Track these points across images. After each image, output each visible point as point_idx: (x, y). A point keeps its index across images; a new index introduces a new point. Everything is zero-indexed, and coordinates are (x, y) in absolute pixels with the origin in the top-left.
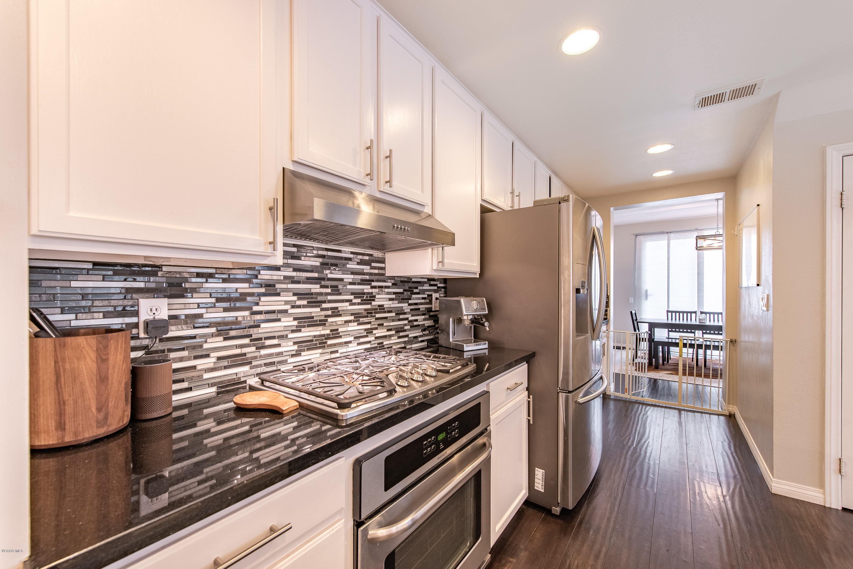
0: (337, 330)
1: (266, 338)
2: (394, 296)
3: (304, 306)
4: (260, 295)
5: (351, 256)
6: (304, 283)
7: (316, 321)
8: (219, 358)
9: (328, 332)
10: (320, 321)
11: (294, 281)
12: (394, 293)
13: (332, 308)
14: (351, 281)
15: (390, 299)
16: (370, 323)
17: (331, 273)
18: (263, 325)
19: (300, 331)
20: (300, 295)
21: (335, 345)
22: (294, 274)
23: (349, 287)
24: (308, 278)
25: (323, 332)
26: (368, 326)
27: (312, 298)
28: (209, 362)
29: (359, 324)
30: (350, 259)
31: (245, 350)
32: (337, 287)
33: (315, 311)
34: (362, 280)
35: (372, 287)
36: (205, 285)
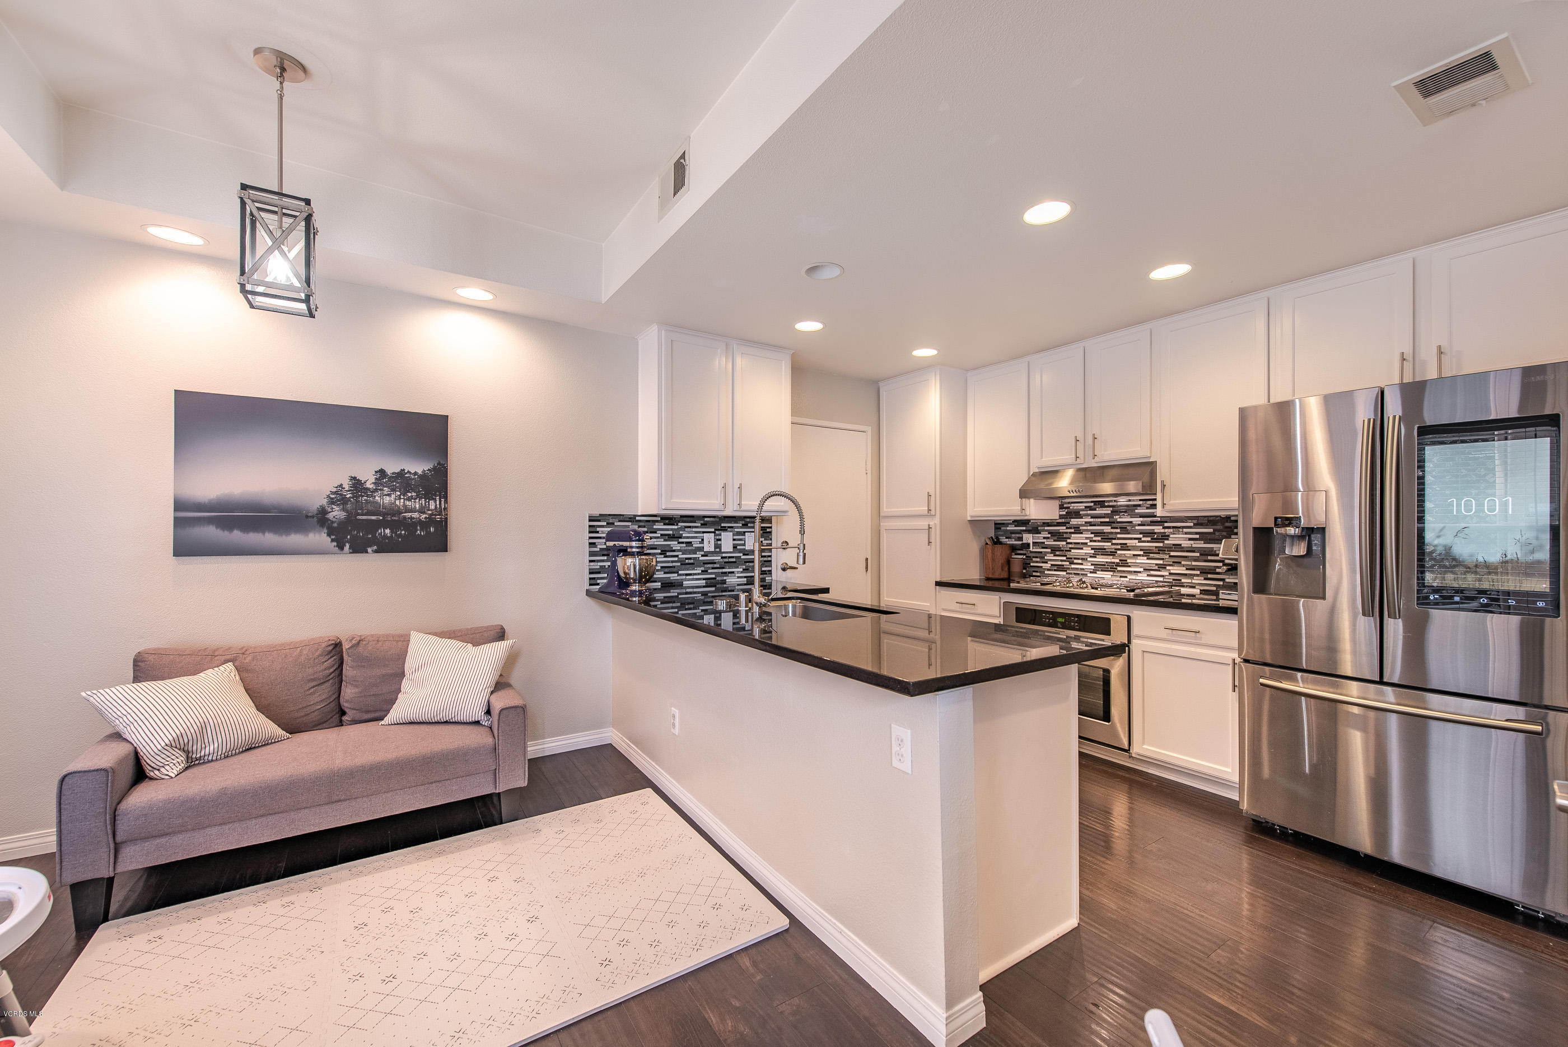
0: (1126, 560)
1: (1075, 559)
2: (1197, 536)
3: (1099, 541)
4: (1071, 533)
5: (1141, 502)
6: (1098, 525)
7: (1108, 552)
8: (1052, 565)
9: (1118, 561)
10: (1111, 552)
11: (1091, 524)
12: (1196, 533)
13: (1121, 544)
14: (1140, 523)
15: (1190, 539)
16: (1162, 559)
17: (1120, 518)
18: (1073, 551)
19: (1096, 557)
20: (1096, 533)
21: (1124, 571)
22: (1092, 520)
23: (1137, 528)
24: (1101, 522)
25: (1113, 560)
26: (1161, 562)
27: (1104, 536)
28: (1048, 566)
29: (1148, 559)
30: (1139, 506)
31: (1064, 563)
32: (1126, 528)
33: (1107, 545)
34: (1151, 522)
35: (1164, 528)
36: (1046, 528)
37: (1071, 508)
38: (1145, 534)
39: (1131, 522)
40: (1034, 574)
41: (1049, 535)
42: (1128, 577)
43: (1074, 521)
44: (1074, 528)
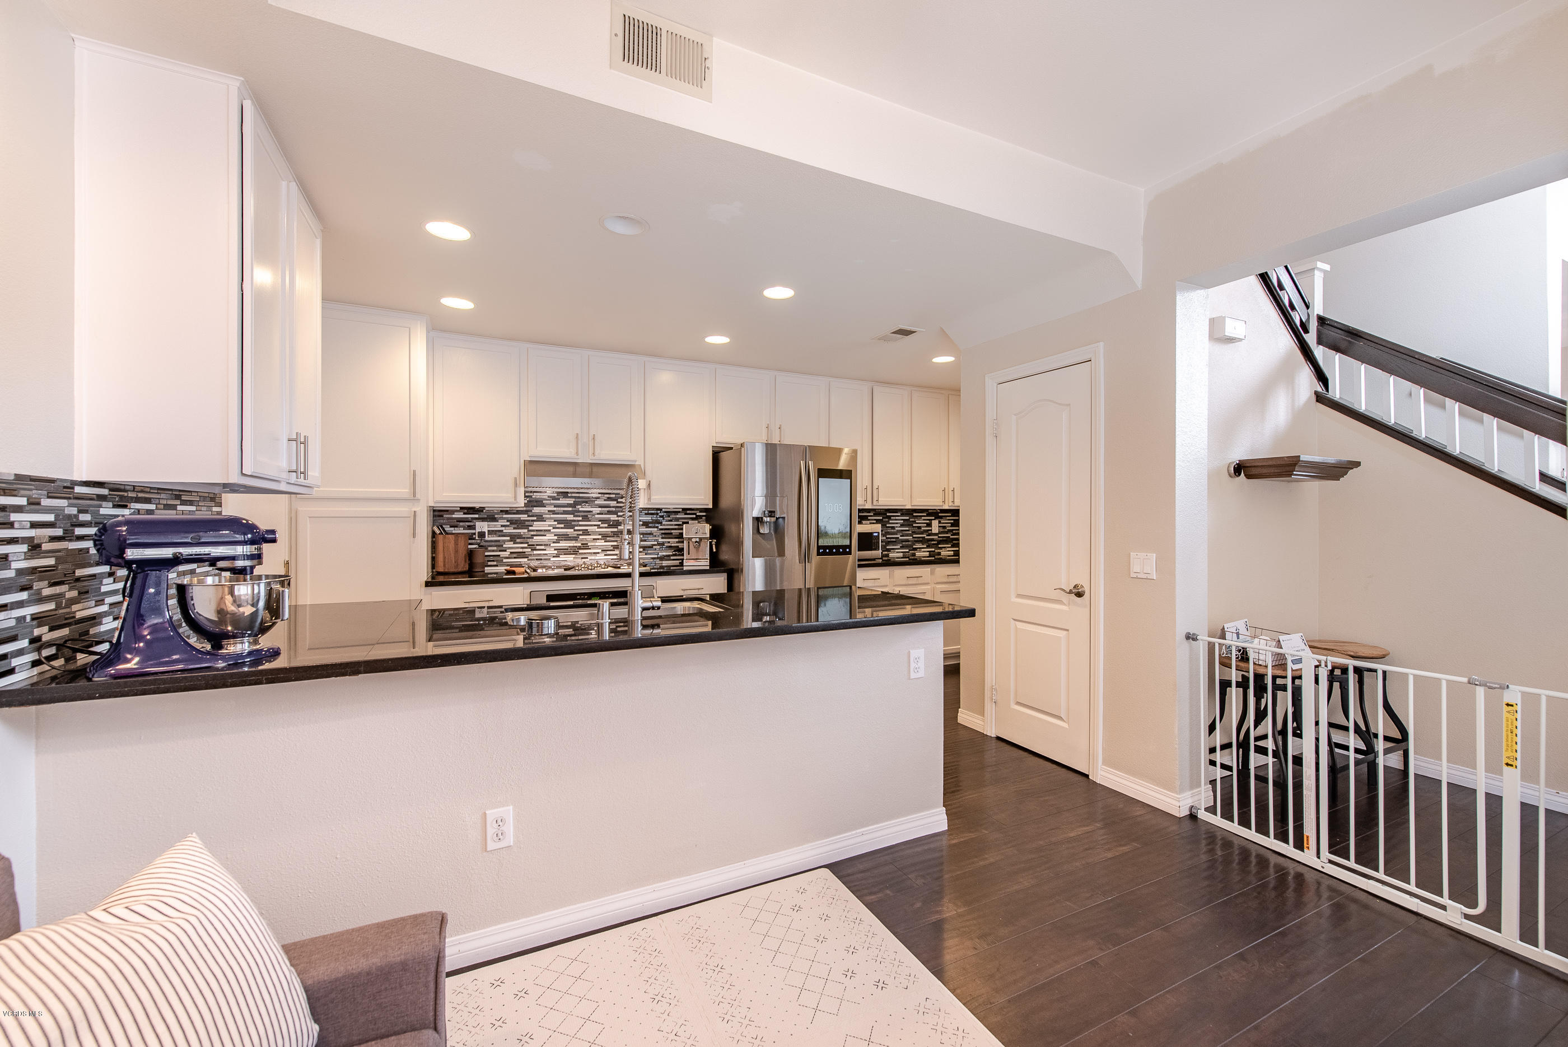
0: (587, 544)
1: (537, 545)
3: (561, 528)
4: (534, 521)
5: (600, 495)
6: (561, 514)
7: (570, 537)
8: (511, 553)
9: (580, 545)
10: (573, 537)
11: (554, 512)
13: (582, 530)
14: (599, 512)
17: (582, 507)
18: (535, 538)
19: (559, 543)
20: (559, 522)
21: (585, 554)
22: (555, 509)
23: (596, 516)
24: (564, 511)
25: (575, 545)
27: (567, 523)
28: (507, 554)
29: (605, 542)
31: (525, 550)
32: (587, 516)
33: (569, 531)
34: (608, 511)
35: (618, 516)
36: (505, 516)
37: (533, 497)
38: (603, 521)
39: (591, 512)
40: (489, 563)
41: (508, 523)
42: (589, 558)
43: (536, 510)
44: (536, 516)
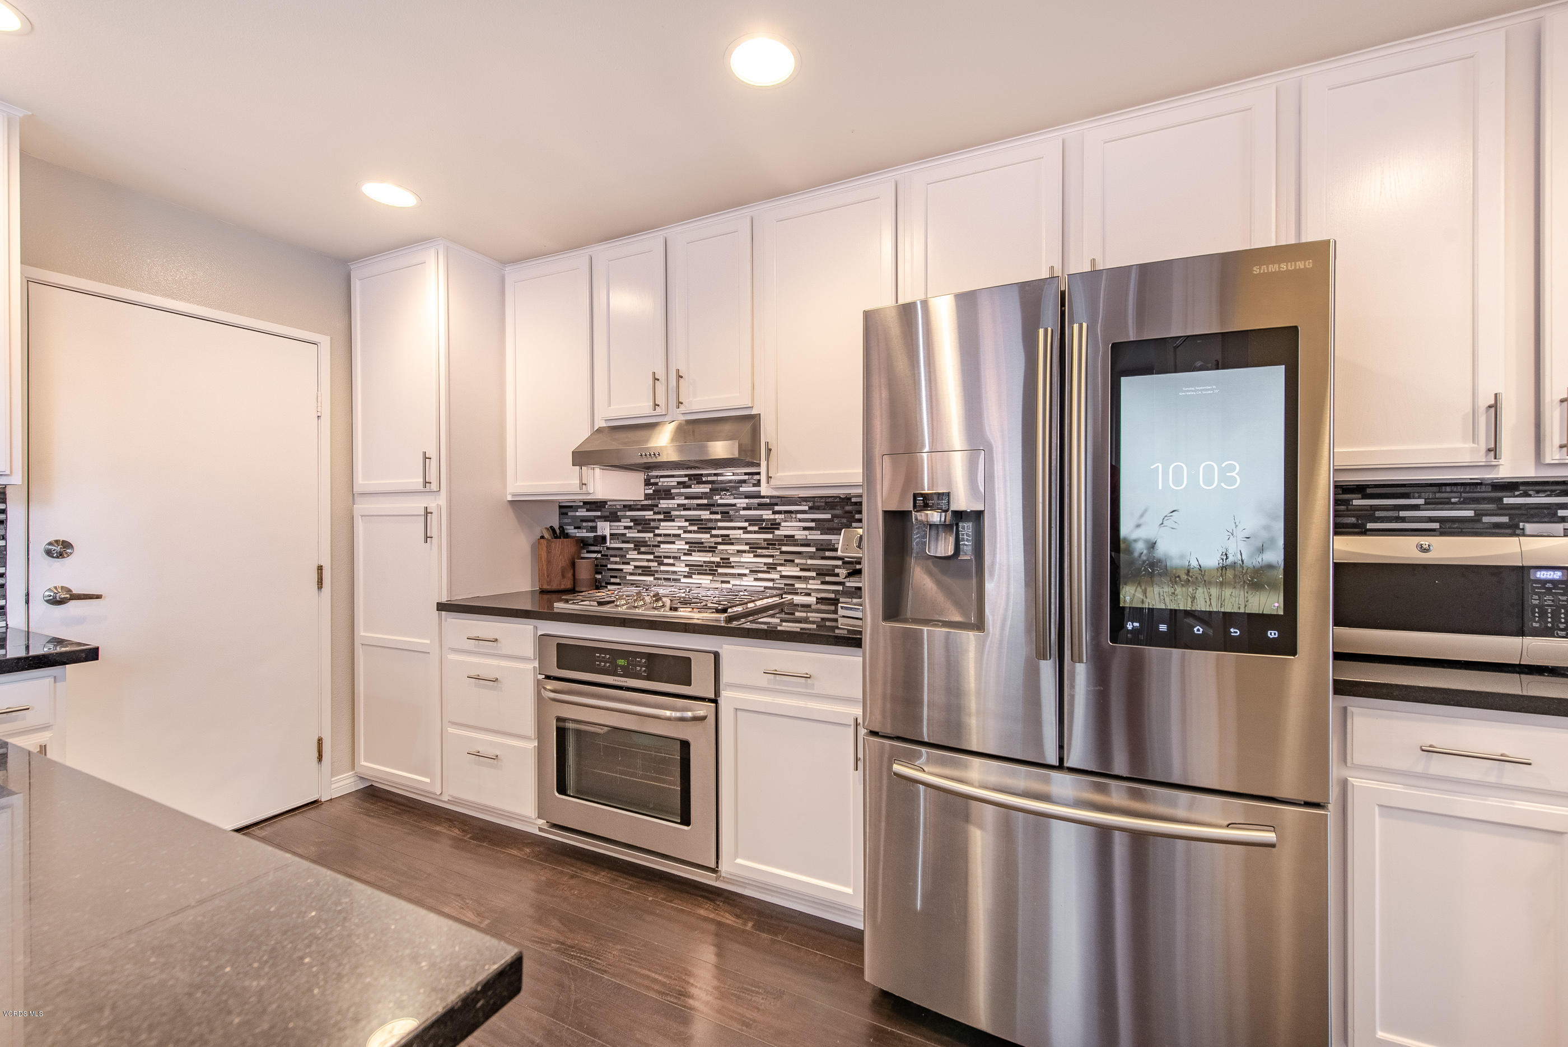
0: (729, 559)
1: (665, 557)
2: (813, 524)
3: (695, 532)
4: (660, 520)
5: (746, 477)
6: (694, 509)
7: (706, 547)
8: (636, 567)
9: (718, 559)
10: (710, 547)
11: (685, 507)
12: (813, 520)
13: (722, 536)
14: (745, 505)
15: (805, 529)
16: (772, 556)
17: (721, 498)
18: (662, 546)
19: (691, 555)
20: (691, 521)
21: (726, 574)
22: (686, 502)
23: (742, 512)
24: (698, 505)
25: (713, 559)
26: (770, 560)
27: (702, 524)
28: (629, 568)
29: (755, 556)
30: (744, 481)
31: (651, 564)
32: (728, 513)
33: (705, 537)
34: (759, 504)
35: (774, 513)
36: (628, 513)
37: (660, 484)
38: (752, 521)
39: (734, 505)
40: (613, 580)
41: (632, 524)
42: (731, 582)
43: (664, 504)
44: (664, 513)
